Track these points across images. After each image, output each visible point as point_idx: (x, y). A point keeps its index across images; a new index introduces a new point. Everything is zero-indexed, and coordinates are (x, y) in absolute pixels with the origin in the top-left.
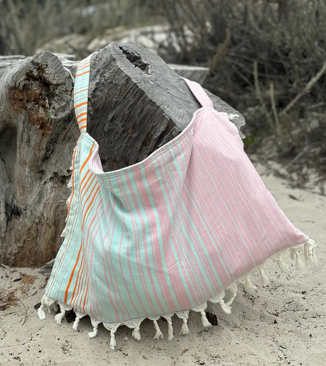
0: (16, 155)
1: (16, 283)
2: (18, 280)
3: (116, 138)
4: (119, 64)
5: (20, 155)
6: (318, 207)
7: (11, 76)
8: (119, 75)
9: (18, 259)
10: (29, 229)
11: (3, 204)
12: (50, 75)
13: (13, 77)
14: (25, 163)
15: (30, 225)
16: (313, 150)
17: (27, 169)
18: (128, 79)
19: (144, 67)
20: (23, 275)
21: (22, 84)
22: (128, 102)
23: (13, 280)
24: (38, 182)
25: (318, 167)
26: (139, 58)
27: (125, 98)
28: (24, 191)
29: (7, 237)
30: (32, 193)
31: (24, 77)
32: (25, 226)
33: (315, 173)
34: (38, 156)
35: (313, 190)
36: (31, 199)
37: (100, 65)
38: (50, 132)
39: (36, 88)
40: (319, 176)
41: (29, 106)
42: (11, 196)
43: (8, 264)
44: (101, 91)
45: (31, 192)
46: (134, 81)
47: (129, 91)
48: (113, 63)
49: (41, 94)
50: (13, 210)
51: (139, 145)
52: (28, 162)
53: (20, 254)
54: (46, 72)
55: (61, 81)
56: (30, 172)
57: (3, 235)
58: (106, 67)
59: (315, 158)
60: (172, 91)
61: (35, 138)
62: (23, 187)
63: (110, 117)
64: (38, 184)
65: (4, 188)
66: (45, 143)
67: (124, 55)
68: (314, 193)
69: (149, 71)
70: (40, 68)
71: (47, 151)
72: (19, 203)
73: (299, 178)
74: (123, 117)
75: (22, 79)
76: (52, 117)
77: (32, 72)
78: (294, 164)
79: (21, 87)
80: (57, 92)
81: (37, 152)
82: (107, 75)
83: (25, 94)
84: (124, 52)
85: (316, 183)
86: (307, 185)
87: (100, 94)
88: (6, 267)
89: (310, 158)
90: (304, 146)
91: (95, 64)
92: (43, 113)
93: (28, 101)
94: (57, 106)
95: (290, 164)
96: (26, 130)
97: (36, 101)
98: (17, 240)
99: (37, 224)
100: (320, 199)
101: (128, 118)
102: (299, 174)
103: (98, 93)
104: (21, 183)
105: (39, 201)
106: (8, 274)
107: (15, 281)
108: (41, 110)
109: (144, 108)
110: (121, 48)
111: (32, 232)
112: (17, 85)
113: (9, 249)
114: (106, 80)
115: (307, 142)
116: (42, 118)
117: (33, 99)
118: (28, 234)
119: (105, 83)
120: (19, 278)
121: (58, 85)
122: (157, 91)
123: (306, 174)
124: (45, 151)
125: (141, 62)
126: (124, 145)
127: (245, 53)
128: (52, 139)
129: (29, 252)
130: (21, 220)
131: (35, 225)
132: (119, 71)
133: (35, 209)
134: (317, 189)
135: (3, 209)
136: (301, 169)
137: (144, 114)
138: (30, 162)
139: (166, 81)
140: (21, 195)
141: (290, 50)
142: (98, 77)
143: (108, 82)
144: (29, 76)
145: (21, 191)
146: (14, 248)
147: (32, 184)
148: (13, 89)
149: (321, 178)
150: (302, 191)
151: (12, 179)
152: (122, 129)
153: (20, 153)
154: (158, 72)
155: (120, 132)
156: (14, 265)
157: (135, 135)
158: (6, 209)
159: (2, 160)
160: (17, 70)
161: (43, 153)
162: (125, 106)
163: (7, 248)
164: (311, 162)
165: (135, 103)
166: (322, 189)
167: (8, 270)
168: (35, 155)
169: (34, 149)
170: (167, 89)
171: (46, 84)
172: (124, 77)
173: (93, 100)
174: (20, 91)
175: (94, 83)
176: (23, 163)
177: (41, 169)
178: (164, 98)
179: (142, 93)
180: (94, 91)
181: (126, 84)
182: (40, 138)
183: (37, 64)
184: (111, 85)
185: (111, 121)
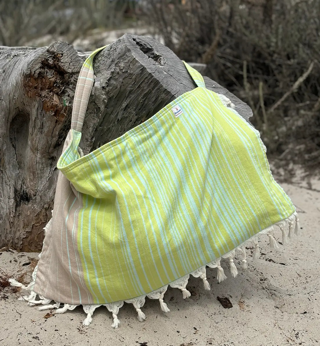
0: (27, 141)
1: (25, 267)
2: (27, 264)
3: (129, 126)
4: (134, 54)
5: (32, 142)
6: (306, 201)
7: (26, 64)
8: (134, 65)
9: (26, 244)
10: (38, 214)
11: (12, 190)
12: (65, 63)
13: (28, 65)
14: (37, 149)
15: (39, 210)
16: (298, 147)
17: (39, 156)
18: (143, 69)
19: (156, 58)
20: (32, 259)
21: (37, 72)
22: (142, 90)
23: (22, 264)
24: (49, 168)
25: (304, 163)
26: (151, 50)
27: (139, 87)
29: (16, 222)
30: (43, 179)
31: (40, 65)
32: (34, 211)
33: (301, 168)
34: (50, 142)
35: (301, 185)
36: (42, 185)
37: (115, 55)
38: (63, 119)
39: (51, 76)
40: (305, 171)
41: (44, 93)
42: (20, 182)
43: (16, 249)
44: (116, 80)
45: (41, 178)
47: (144, 81)
48: (128, 54)
49: (55, 82)
50: (22, 196)
52: (39, 148)
53: (28, 240)
54: (62, 61)
55: (76, 70)
56: (41, 158)
57: (12, 220)
58: (121, 57)
59: (300, 154)
60: (185, 82)
61: (48, 125)
62: (34, 173)
63: (124, 105)
64: (49, 171)
65: (14, 174)
66: (58, 130)
67: (138, 46)
68: (301, 187)
69: (162, 62)
70: (55, 56)
71: (59, 138)
72: (29, 187)
73: (285, 174)
74: (137, 105)
75: (37, 67)
76: (67, 104)
77: (47, 60)
78: (281, 160)
79: (36, 75)
80: (72, 80)
81: (49, 139)
82: (122, 65)
83: (39, 81)
84: (138, 43)
85: (303, 179)
86: (294, 180)
87: (115, 83)
88: (14, 251)
89: (296, 155)
90: (289, 143)
91: (109, 54)
92: (58, 100)
93: (42, 89)
94: (72, 94)
95: (276, 160)
96: (39, 117)
97: (51, 89)
98: (26, 225)
99: (46, 209)
100: (308, 193)
101: (143, 107)
102: (285, 170)
103: (113, 82)
104: (31, 170)
105: (49, 187)
106: (17, 258)
107: (24, 265)
108: (55, 98)
109: (159, 96)
110: (134, 40)
111: (41, 217)
112: (33, 73)
113: (18, 234)
114: (121, 70)
115: (292, 139)
116: (56, 105)
117: (47, 87)
118: (37, 219)
119: (120, 72)
120: (28, 262)
121: (73, 74)
122: (171, 80)
123: (292, 170)
124: (57, 137)
125: (153, 54)
127: (230, 54)
128: (65, 126)
129: (37, 237)
130: (30, 205)
131: (44, 211)
132: (134, 61)
133: (45, 195)
134: (304, 184)
135: (12, 195)
136: (287, 164)
137: (158, 102)
138: (42, 148)
139: (178, 72)
140: (31, 180)
141: (274, 52)
142: (113, 66)
143: (123, 71)
144: (45, 64)
145: (32, 177)
146: (21, 233)
147: (42, 170)
148: (28, 77)
149: (307, 173)
150: (290, 186)
151: (22, 165)
152: (136, 117)
153: (33, 139)
154: (170, 64)
155: (134, 120)
156: (21, 250)
158: (15, 195)
159: (13, 146)
160: (32, 58)
161: (55, 139)
162: (139, 95)
163: (15, 233)
164: (296, 158)
165: (150, 92)
166: (309, 184)
167: (16, 254)
168: (48, 142)
169: (46, 135)
170: (179, 80)
171: (61, 72)
172: (139, 67)
173: (107, 89)
174: (35, 79)
175: (109, 72)
176: (35, 150)
177: (52, 155)
178: (178, 87)
179: (157, 82)
180: (109, 80)
181: (141, 74)
182: (53, 124)
183: (53, 53)
184: (126, 75)
185: (125, 109)
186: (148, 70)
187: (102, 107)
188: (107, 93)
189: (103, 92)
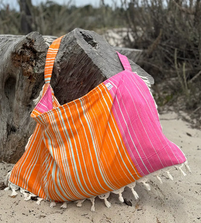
0: (15, 94)
3: (73, 87)
4: (78, 42)
5: (17, 95)
8: (77, 48)
9: (12, 159)
10: (20, 141)
11: (6, 124)
12: (37, 46)
13: (15, 46)
15: (21, 138)
17: (21, 104)
18: (83, 51)
19: (94, 45)
21: (20, 51)
22: (82, 65)
23: (8, 171)
24: (27, 112)
26: (92, 39)
27: (80, 62)
28: (18, 117)
29: (7, 145)
31: (21, 47)
32: (18, 138)
36: (22, 122)
37: (67, 42)
38: (34, 81)
39: (28, 54)
41: (24, 65)
42: (11, 120)
43: (6, 161)
44: (66, 57)
45: (22, 117)
46: (86, 52)
47: (83, 59)
48: (74, 41)
49: (31, 58)
50: (11, 129)
52: (21, 99)
53: (14, 156)
54: (35, 44)
55: (43, 50)
56: (22, 105)
57: (4, 143)
58: (71, 43)
60: (110, 60)
61: (26, 85)
62: (18, 114)
63: (71, 74)
65: (7, 115)
66: (32, 88)
67: (83, 37)
69: (97, 47)
70: (31, 42)
71: (33, 93)
72: (15, 124)
74: (78, 74)
75: (20, 48)
76: (36, 72)
77: (26, 44)
78: (195, 113)
79: (19, 53)
80: (40, 57)
81: (27, 93)
82: (70, 48)
83: (21, 57)
84: (83, 35)
88: (5, 163)
91: (64, 41)
93: (23, 62)
94: (39, 65)
95: (192, 113)
96: (21, 79)
97: (28, 62)
98: (13, 147)
99: (25, 137)
101: (81, 75)
102: (197, 120)
103: (64, 58)
104: (17, 112)
105: (27, 124)
106: (6, 167)
108: (30, 68)
109: (90, 69)
110: (81, 32)
111: (22, 142)
112: (17, 52)
113: (8, 152)
114: (69, 51)
116: (30, 72)
117: (26, 61)
118: (20, 143)
119: (69, 53)
121: (41, 53)
122: (100, 59)
125: (93, 42)
126: (78, 91)
128: (36, 86)
130: (16, 134)
131: (23, 138)
132: (78, 46)
133: (24, 128)
135: (5, 127)
136: (199, 117)
137: (90, 73)
139: (107, 54)
140: (16, 119)
142: (65, 49)
143: (71, 52)
144: (24, 46)
145: (17, 117)
146: (10, 152)
147: (23, 113)
148: (14, 54)
150: (198, 131)
151: (12, 109)
152: (77, 82)
153: (17, 93)
154: (102, 48)
156: (10, 162)
157: (85, 86)
158: (8, 127)
159: (7, 97)
160: (17, 42)
161: (30, 94)
162: (79, 68)
163: (6, 151)
168: (26, 96)
169: (25, 91)
170: (106, 59)
171: (34, 52)
172: (80, 50)
173: (61, 63)
174: (19, 55)
175: (62, 52)
176: (18, 100)
177: (29, 104)
178: (104, 64)
180: (62, 57)
181: (81, 54)
182: (28, 85)
183: (30, 39)
184: (73, 54)
185: (71, 76)
186: (85, 52)
187: (58, 74)
188: (61, 66)
189: (58, 65)
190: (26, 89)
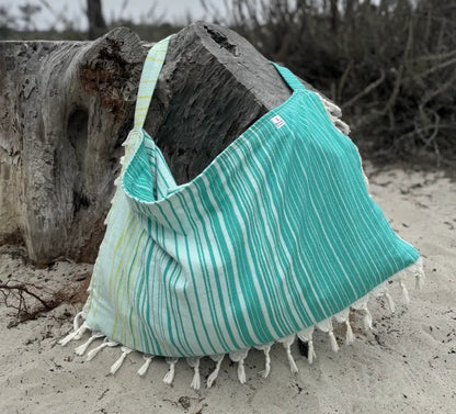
0: (86, 140)
2: (82, 280)
3: (197, 126)
4: (203, 42)
5: (90, 141)
7: (83, 54)
8: (203, 55)
9: (85, 253)
11: (71, 193)
12: (127, 53)
13: (85, 54)
14: (95, 150)
17: (97, 157)
18: (214, 59)
19: (231, 48)
21: (95, 62)
22: (213, 84)
24: (109, 171)
26: (225, 39)
27: (208, 80)
28: (93, 180)
30: (102, 183)
31: (98, 55)
32: (93, 217)
34: (109, 142)
36: (101, 189)
37: (182, 44)
38: (123, 117)
39: (110, 68)
41: (102, 87)
42: (80, 185)
43: (73, 259)
44: (183, 72)
45: (101, 181)
47: (214, 73)
48: (196, 42)
49: (115, 75)
50: (81, 201)
51: (223, 135)
52: (98, 148)
53: (87, 248)
54: (122, 50)
55: (137, 60)
56: (100, 160)
57: (69, 227)
58: (189, 45)
60: (263, 75)
61: (106, 122)
62: (93, 176)
63: (191, 102)
64: (109, 174)
65: (74, 176)
66: (118, 129)
67: (210, 35)
69: (237, 53)
70: (116, 45)
71: (120, 137)
72: (88, 192)
74: (206, 101)
75: (95, 57)
76: (126, 99)
77: (106, 49)
79: (93, 66)
80: (133, 72)
81: (108, 138)
82: (190, 54)
83: (97, 73)
84: (209, 31)
87: (181, 75)
88: (71, 261)
91: (176, 43)
92: (117, 95)
93: (100, 82)
96: (97, 114)
97: (110, 82)
98: (85, 233)
101: (213, 103)
103: (179, 74)
104: (90, 172)
107: (78, 280)
108: (115, 92)
109: (231, 91)
110: (206, 27)
112: (89, 64)
113: (76, 242)
114: (188, 60)
116: (115, 101)
117: (106, 80)
118: (96, 227)
119: (187, 63)
121: (134, 65)
122: (247, 73)
124: (117, 137)
125: (227, 43)
126: (206, 133)
128: (126, 125)
130: (89, 211)
132: (204, 50)
133: (105, 200)
135: (71, 199)
137: (230, 99)
138: (101, 149)
139: (255, 64)
140: (91, 184)
143: (191, 62)
144: (103, 54)
145: (91, 180)
146: (81, 241)
147: (102, 173)
148: (84, 67)
151: (82, 166)
152: (204, 116)
153: (91, 139)
155: (202, 119)
156: (80, 260)
157: (219, 123)
158: (75, 199)
159: (73, 145)
161: (115, 139)
162: (208, 90)
163: (73, 241)
168: (106, 142)
169: (105, 134)
171: (122, 63)
172: (209, 57)
173: (172, 82)
174: (93, 70)
175: (175, 63)
176: (93, 150)
177: (113, 156)
178: (254, 82)
179: (229, 75)
180: (175, 72)
181: (211, 65)
182: (112, 123)
183: (113, 41)
184: (194, 66)
185: (192, 106)
186: (219, 60)
187: (167, 103)
188: (172, 87)
189: (168, 86)
190: (107, 130)
